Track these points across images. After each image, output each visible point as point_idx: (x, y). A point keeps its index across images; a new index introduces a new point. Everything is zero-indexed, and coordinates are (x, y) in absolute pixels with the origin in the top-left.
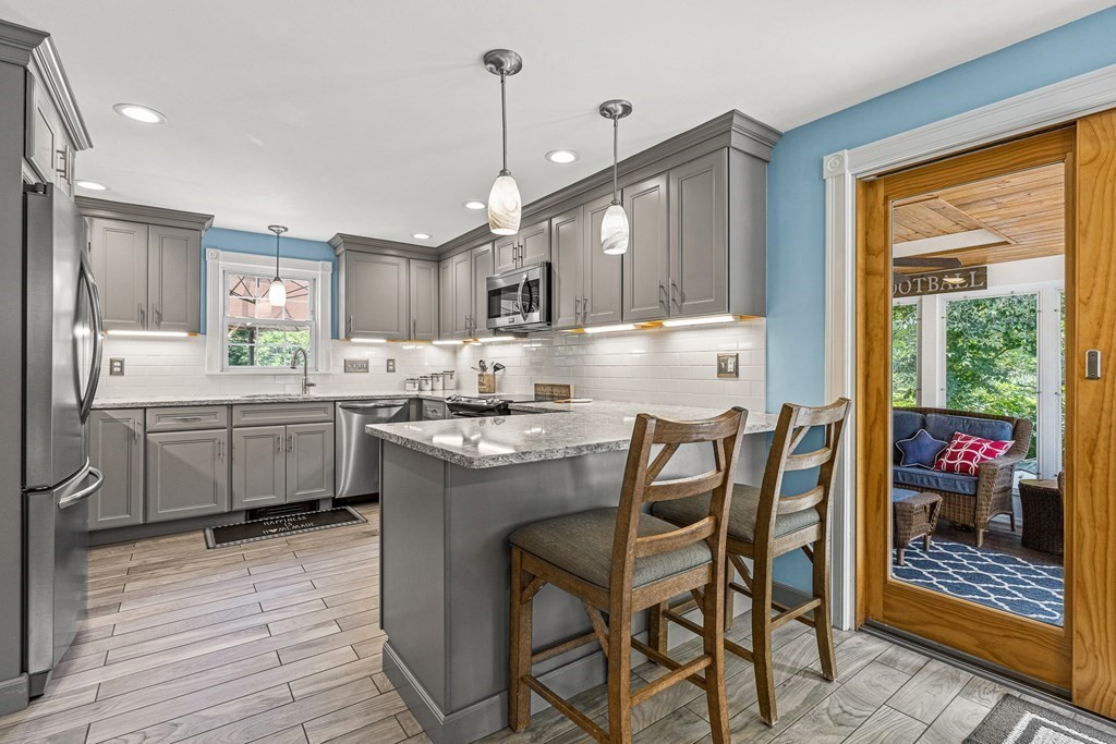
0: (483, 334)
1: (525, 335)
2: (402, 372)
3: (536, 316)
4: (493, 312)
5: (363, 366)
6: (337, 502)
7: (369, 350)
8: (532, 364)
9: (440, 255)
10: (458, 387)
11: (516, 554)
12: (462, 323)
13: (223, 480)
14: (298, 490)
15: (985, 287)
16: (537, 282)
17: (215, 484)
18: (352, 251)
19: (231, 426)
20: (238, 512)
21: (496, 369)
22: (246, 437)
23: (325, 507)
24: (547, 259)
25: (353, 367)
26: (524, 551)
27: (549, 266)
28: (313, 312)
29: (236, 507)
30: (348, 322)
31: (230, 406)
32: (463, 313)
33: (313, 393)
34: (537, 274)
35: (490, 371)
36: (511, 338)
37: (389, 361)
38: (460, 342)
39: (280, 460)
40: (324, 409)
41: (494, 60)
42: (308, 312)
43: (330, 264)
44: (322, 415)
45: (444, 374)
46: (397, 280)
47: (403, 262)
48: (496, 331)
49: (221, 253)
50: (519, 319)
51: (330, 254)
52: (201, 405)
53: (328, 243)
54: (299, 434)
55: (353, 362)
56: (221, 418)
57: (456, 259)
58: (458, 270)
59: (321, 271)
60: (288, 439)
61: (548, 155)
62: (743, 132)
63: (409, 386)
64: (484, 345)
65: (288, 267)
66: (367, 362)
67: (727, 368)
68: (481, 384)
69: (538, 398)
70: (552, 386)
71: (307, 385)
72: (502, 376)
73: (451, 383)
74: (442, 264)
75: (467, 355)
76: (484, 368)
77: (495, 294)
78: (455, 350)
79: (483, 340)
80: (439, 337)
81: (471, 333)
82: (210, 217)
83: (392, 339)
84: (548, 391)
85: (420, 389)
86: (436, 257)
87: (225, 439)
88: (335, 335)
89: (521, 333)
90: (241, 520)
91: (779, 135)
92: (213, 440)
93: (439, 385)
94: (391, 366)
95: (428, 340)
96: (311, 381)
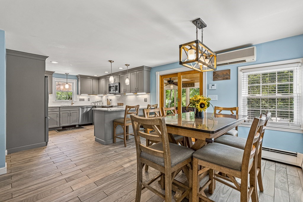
0: (108, 94)
1: (116, 94)
2: (91, 101)
3: (117, 92)
4: (110, 90)
5: (83, 100)
6: (79, 125)
7: (85, 97)
8: (117, 99)
9: (99, 78)
10: (102, 104)
11: (114, 122)
12: (104, 92)
13: (58, 121)
14: (72, 123)
15: (194, 87)
16: (117, 86)
17: (57, 122)
18: (82, 78)
19: (60, 111)
20: (61, 127)
21: (110, 100)
22: (63, 113)
23: (77, 126)
24: (119, 82)
25: (81, 100)
26: (115, 122)
27: (119, 83)
28: (73, 89)
29: (61, 126)
30: (81, 91)
31: (60, 107)
32: (104, 90)
33: (74, 105)
34: (117, 84)
35: (109, 101)
36: (113, 95)
37: (88, 99)
38: (103, 95)
39: (69, 117)
40: (77, 108)
41: (110, 61)
42: (72, 89)
43: (76, 80)
44: (77, 109)
45: (100, 101)
46: (91, 83)
47: (92, 80)
48: (110, 94)
49: (55, 78)
50: (114, 92)
51: (77, 78)
52: (54, 107)
53: (76, 76)
54: (72, 112)
55: (81, 99)
56: (58, 110)
57: (102, 79)
58: (103, 81)
59: (75, 81)
60: (70, 113)
61: (118, 68)
62: (145, 68)
63: (93, 104)
64: (108, 96)
65: (69, 80)
66: (84, 99)
67: (146, 100)
68: (107, 103)
69: (118, 105)
70: (121, 103)
71: (72, 104)
72: (111, 102)
73: (101, 103)
74: (100, 80)
75: (104, 97)
76: (108, 100)
77: (110, 87)
78: (102, 97)
79: (107, 95)
80: (99, 94)
81: (105, 93)
82: (54, 72)
83: (89, 94)
84: (120, 104)
85: (95, 104)
86: (98, 79)
87: (59, 113)
88: (78, 94)
89: (115, 94)
90: (61, 128)
91: (151, 68)
92: (56, 114)
93: (99, 103)
94: (89, 100)
95: (96, 95)
96: (73, 103)
